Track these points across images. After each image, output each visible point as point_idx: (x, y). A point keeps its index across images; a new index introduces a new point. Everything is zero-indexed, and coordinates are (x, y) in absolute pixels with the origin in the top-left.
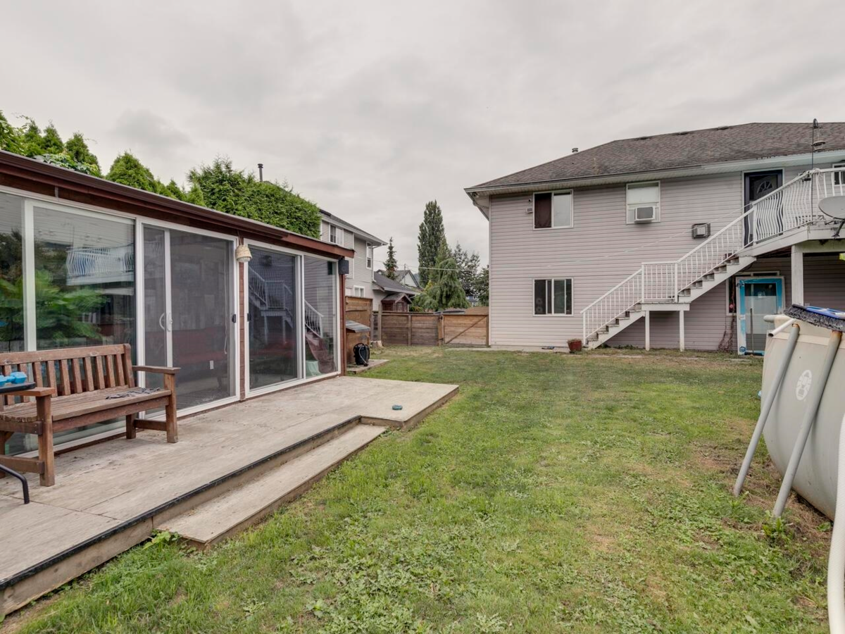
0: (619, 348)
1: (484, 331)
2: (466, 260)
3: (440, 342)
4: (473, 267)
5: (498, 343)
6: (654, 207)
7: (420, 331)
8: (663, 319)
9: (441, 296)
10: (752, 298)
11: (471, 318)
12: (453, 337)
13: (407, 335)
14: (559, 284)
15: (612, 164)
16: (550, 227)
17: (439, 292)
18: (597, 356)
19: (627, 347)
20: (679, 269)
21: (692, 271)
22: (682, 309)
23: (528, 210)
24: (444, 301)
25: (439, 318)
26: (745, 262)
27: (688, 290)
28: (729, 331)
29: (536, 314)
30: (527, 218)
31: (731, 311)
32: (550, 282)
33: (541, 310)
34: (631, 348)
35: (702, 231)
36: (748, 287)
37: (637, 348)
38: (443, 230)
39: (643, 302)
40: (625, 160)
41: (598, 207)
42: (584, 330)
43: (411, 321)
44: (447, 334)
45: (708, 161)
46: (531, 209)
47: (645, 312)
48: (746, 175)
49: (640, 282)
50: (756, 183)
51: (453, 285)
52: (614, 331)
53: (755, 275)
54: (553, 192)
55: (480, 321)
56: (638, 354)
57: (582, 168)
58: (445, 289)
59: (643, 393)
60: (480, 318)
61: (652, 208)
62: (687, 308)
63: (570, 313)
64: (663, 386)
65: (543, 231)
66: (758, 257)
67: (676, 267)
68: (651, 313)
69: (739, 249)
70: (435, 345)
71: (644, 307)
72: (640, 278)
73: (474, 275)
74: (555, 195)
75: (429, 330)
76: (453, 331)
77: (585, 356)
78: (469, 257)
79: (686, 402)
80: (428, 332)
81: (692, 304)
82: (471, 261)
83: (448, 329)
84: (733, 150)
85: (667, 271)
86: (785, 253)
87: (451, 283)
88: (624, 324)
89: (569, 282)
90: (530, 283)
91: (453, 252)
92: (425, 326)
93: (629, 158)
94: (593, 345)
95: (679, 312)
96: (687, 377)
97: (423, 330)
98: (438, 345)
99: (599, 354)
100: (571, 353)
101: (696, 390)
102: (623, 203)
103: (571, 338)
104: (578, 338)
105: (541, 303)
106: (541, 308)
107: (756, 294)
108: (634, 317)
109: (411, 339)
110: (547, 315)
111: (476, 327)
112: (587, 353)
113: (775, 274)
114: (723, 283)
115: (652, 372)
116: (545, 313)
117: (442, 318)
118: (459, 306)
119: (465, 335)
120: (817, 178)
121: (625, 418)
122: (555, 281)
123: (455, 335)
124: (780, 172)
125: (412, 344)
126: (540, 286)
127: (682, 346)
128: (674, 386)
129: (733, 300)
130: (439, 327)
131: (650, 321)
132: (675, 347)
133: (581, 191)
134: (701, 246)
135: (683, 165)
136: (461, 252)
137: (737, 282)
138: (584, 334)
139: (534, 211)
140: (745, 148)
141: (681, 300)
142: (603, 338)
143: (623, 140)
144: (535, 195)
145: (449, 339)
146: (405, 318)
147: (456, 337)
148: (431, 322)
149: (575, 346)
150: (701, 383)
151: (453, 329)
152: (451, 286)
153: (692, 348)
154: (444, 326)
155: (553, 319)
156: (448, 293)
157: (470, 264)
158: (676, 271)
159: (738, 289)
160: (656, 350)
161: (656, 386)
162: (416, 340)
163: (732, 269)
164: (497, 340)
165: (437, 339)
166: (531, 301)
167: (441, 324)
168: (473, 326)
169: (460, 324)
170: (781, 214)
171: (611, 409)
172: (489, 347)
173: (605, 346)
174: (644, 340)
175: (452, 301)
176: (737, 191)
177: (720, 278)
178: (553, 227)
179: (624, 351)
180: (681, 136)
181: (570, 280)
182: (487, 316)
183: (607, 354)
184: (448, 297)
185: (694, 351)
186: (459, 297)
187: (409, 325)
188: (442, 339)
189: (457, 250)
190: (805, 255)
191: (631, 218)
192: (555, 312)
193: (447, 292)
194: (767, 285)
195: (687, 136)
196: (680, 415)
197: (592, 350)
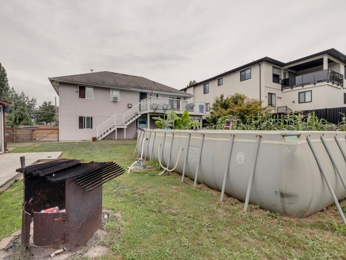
0: (108, 139)
1: (57, 135)
2: (28, 101)
3: (33, 141)
4: (32, 104)
5: (63, 140)
6: (118, 97)
7: (21, 136)
8: (120, 130)
9: (16, 119)
10: (141, 125)
11: (50, 130)
12: (41, 138)
13: (14, 138)
14: (88, 118)
15: (106, 81)
16: (85, 98)
17: (14, 117)
18: (102, 142)
19: (110, 139)
20: (124, 116)
21: (128, 117)
22: (125, 127)
23: (77, 91)
24: (18, 121)
25: (33, 130)
26: (139, 115)
27: (127, 122)
28: (136, 134)
29: (79, 128)
30: (76, 94)
31: (136, 128)
32: (85, 117)
33: (81, 127)
34: (112, 139)
35: (130, 106)
36: (140, 122)
37: (113, 139)
38: (7, 81)
39: (115, 125)
40: (110, 80)
41: (101, 94)
42: (97, 134)
43: (16, 131)
44: (37, 137)
45: (132, 87)
46: (78, 91)
47: (115, 128)
48: (140, 92)
49: (114, 119)
50: (142, 95)
51: (24, 114)
52: (107, 134)
53: (142, 119)
54: (86, 86)
55: (54, 131)
56: (114, 140)
57: (96, 80)
58: (18, 116)
59: (116, 148)
60: (55, 130)
61: (117, 98)
62: (126, 127)
63: (92, 128)
64: (121, 147)
65: (82, 99)
66: (142, 114)
67: (124, 115)
68: (117, 128)
69: (138, 112)
70: (31, 142)
71: (115, 127)
72: (114, 118)
73: (34, 109)
74: (87, 87)
75: (27, 136)
76: (41, 136)
77: (98, 142)
78: (30, 99)
79: (126, 149)
80: (26, 137)
81: (128, 126)
82: (31, 101)
83: (37, 135)
84: (137, 85)
85: (121, 116)
86: (146, 114)
87: (22, 112)
88: (110, 132)
89: (92, 118)
90: (77, 117)
91: (19, 95)
92: (24, 134)
93: (111, 80)
94: (100, 139)
95: (124, 128)
96: (126, 145)
97: (23, 136)
98: (32, 142)
99: (102, 141)
100: (93, 141)
101: (128, 147)
102: (109, 94)
103: (93, 137)
104: (95, 137)
105: (81, 124)
106: (81, 126)
107: (142, 124)
108: (112, 130)
109: (16, 140)
110: (84, 129)
111: (53, 134)
112: (99, 141)
113: (145, 119)
114: (135, 121)
115: (118, 144)
116: (83, 128)
117: (34, 130)
118: (27, 124)
119: (47, 137)
120: (152, 99)
121: (114, 152)
122: (87, 117)
123: (42, 137)
124: (147, 93)
125: (16, 142)
126: (81, 119)
127: (125, 138)
128: (124, 146)
129: (137, 126)
130: (33, 134)
131: (117, 131)
132: (123, 138)
133: (96, 88)
134: (130, 110)
135: (125, 87)
136: (25, 96)
137: (138, 120)
138: (97, 135)
139: (79, 92)
140: (140, 85)
141: (125, 125)
142: (103, 136)
143: (108, 72)
144: (79, 86)
145: (39, 139)
146: (12, 130)
147: (42, 138)
148: (28, 132)
149: (94, 139)
150: (129, 146)
151: (40, 135)
152: (22, 114)
153: (127, 138)
154: (36, 134)
155: (86, 130)
156: (21, 118)
157: (30, 103)
158: (124, 117)
159: (138, 122)
160: (118, 139)
161: (119, 147)
162: (19, 140)
163: (137, 117)
164: (62, 138)
165: (32, 139)
166: (77, 124)
167: (34, 133)
168: (51, 133)
169: (44, 133)
170: (147, 104)
171: (110, 152)
172: (59, 141)
173: (104, 139)
174: (115, 137)
175: (23, 122)
176: (138, 97)
177: (134, 119)
178: (86, 98)
179: (110, 140)
180: (125, 76)
181: (92, 117)
182: (58, 129)
183: (105, 141)
184: (20, 120)
185: (128, 139)
186: (27, 120)
187: (15, 133)
188: (35, 139)
189: (22, 95)
190: (150, 115)
191: (112, 99)
192: (87, 128)
193: (19, 117)
194: (144, 122)
195: (126, 76)
196: (125, 151)
197: (100, 140)
